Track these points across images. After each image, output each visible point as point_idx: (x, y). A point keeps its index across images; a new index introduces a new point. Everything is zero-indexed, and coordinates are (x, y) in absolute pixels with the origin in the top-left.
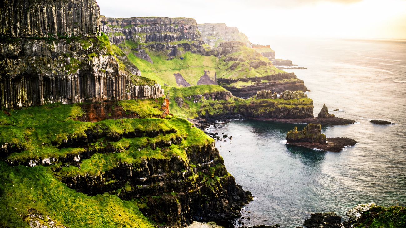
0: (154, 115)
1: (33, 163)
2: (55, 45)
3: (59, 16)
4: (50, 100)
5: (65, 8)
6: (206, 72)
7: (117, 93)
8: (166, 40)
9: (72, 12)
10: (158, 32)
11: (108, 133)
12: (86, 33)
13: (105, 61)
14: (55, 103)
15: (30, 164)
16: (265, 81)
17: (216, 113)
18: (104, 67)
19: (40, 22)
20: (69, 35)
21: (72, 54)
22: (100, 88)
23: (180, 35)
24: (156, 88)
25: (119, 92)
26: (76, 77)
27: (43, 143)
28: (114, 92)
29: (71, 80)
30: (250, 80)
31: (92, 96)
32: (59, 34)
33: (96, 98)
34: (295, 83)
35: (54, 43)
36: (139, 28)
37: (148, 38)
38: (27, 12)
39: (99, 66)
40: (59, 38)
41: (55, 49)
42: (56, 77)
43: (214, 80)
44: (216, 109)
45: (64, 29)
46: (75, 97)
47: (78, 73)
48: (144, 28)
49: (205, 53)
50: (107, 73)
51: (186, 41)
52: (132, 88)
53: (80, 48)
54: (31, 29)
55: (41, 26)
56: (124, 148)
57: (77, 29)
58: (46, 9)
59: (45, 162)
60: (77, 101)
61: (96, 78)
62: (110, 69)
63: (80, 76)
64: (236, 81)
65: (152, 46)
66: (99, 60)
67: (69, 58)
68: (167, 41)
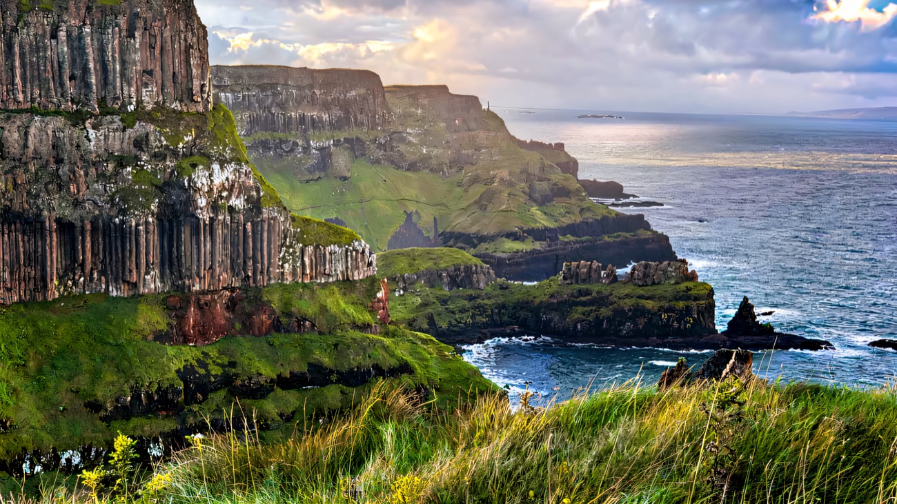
0: (355, 326)
1: (32, 467)
2: (91, 131)
3: (102, 50)
4: (75, 283)
5: (117, 28)
6: (409, 216)
7: (258, 265)
8: (301, 128)
9: (138, 40)
10: (282, 106)
11: (237, 375)
12: (175, 100)
13: (227, 179)
14: (87, 293)
15: (26, 467)
16: (570, 238)
17: (454, 323)
18: (225, 194)
19: (49, 68)
20: (131, 104)
21: (137, 159)
22: (212, 253)
23: (340, 116)
24: (357, 251)
25: (262, 264)
26: (150, 219)
27: (62, 408)
28: (250, 263)
29: (137, 231)
30: (529, 234)
31: (191, 274)
32: (102, 101)
33: (203, 280)
34: (646, 241)
35: (87, 125)
36: (229, 95)
37: (253, 122)
38: (11, 38)
39: (211, 190)
40: (101, 114)
41: (92, 143)
42: (94, 223)
43: (432, 235)
44: (453, 312)
45: (115, 88)
46: (148, 277)
47: (156, 210)
48: (244, 96)
49: (405, 165)
50: (231, 210)
51: (354, 133)
52: (294, 252)
53: (160, 141)
54: (24, 86)
55: (53, 78)
56: (281, 415)
57: (150, 89)
58: (67, 31)
59: (68, 460)
60: (152, 286)
61: (202, 223)
62: (238, 202)
63: (160, 217)
64: (492, 238)
65: (265, 145)
66: (211, 175)
67: (129, 169)
68: (305, 131)
